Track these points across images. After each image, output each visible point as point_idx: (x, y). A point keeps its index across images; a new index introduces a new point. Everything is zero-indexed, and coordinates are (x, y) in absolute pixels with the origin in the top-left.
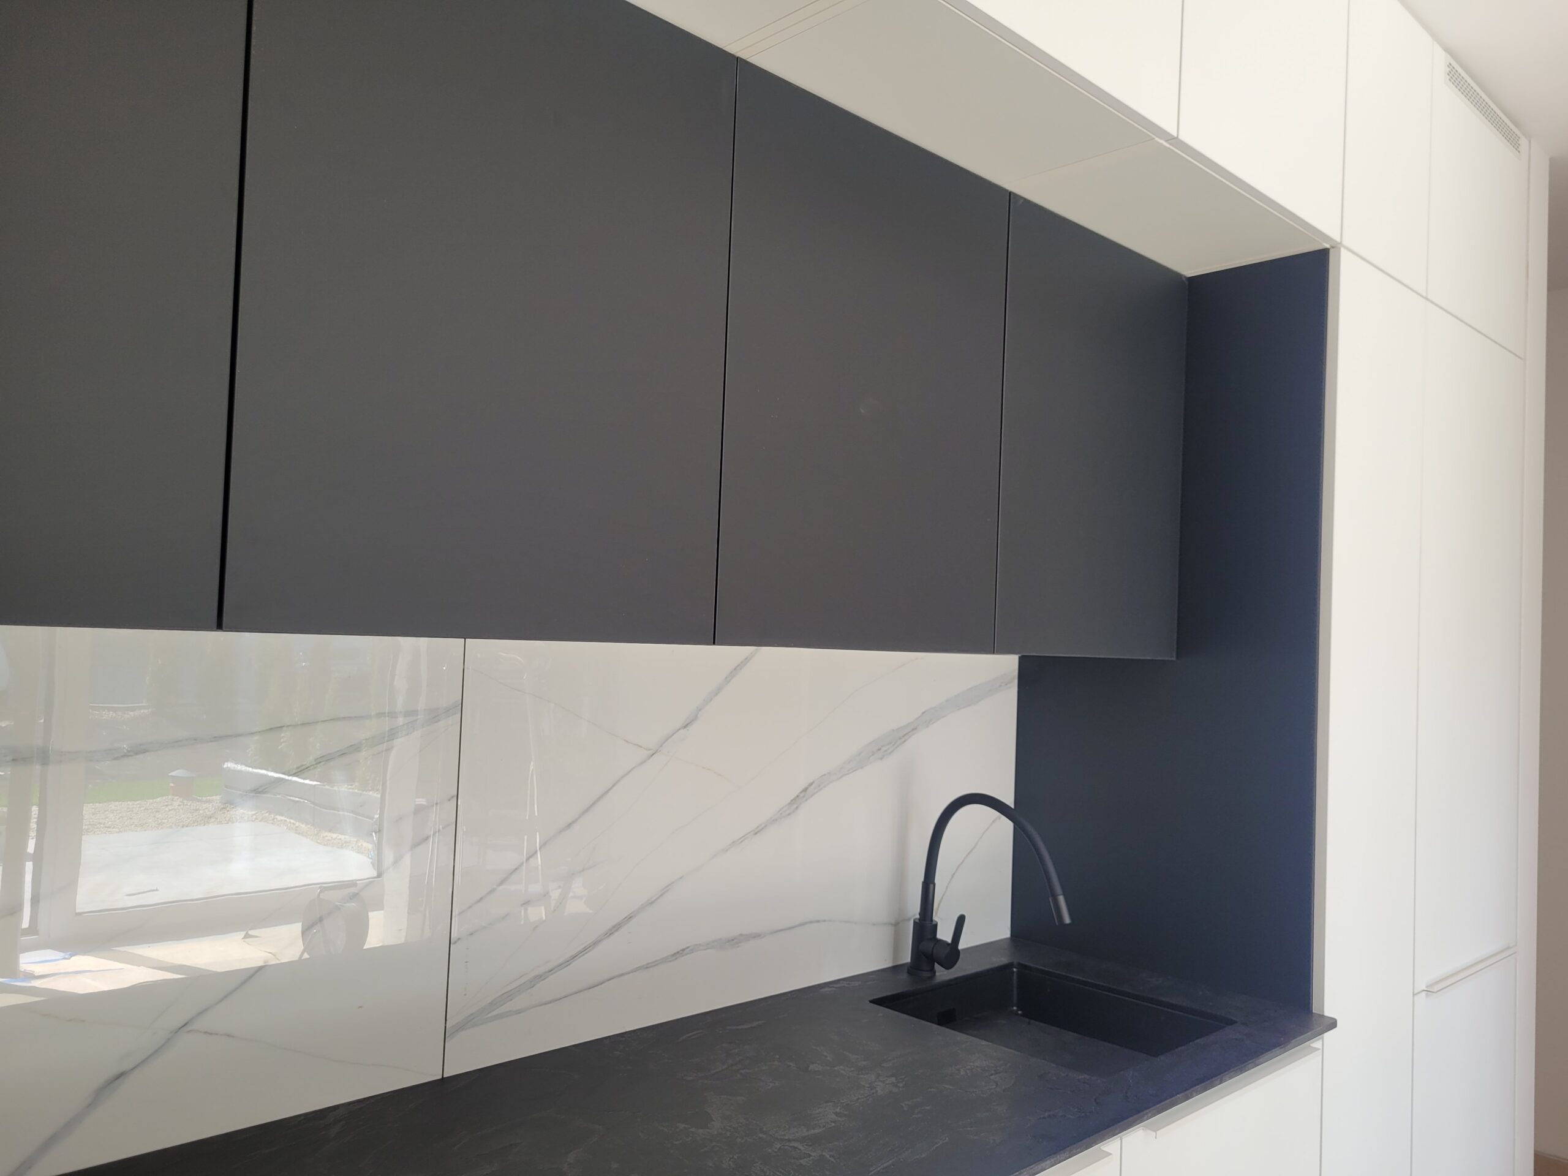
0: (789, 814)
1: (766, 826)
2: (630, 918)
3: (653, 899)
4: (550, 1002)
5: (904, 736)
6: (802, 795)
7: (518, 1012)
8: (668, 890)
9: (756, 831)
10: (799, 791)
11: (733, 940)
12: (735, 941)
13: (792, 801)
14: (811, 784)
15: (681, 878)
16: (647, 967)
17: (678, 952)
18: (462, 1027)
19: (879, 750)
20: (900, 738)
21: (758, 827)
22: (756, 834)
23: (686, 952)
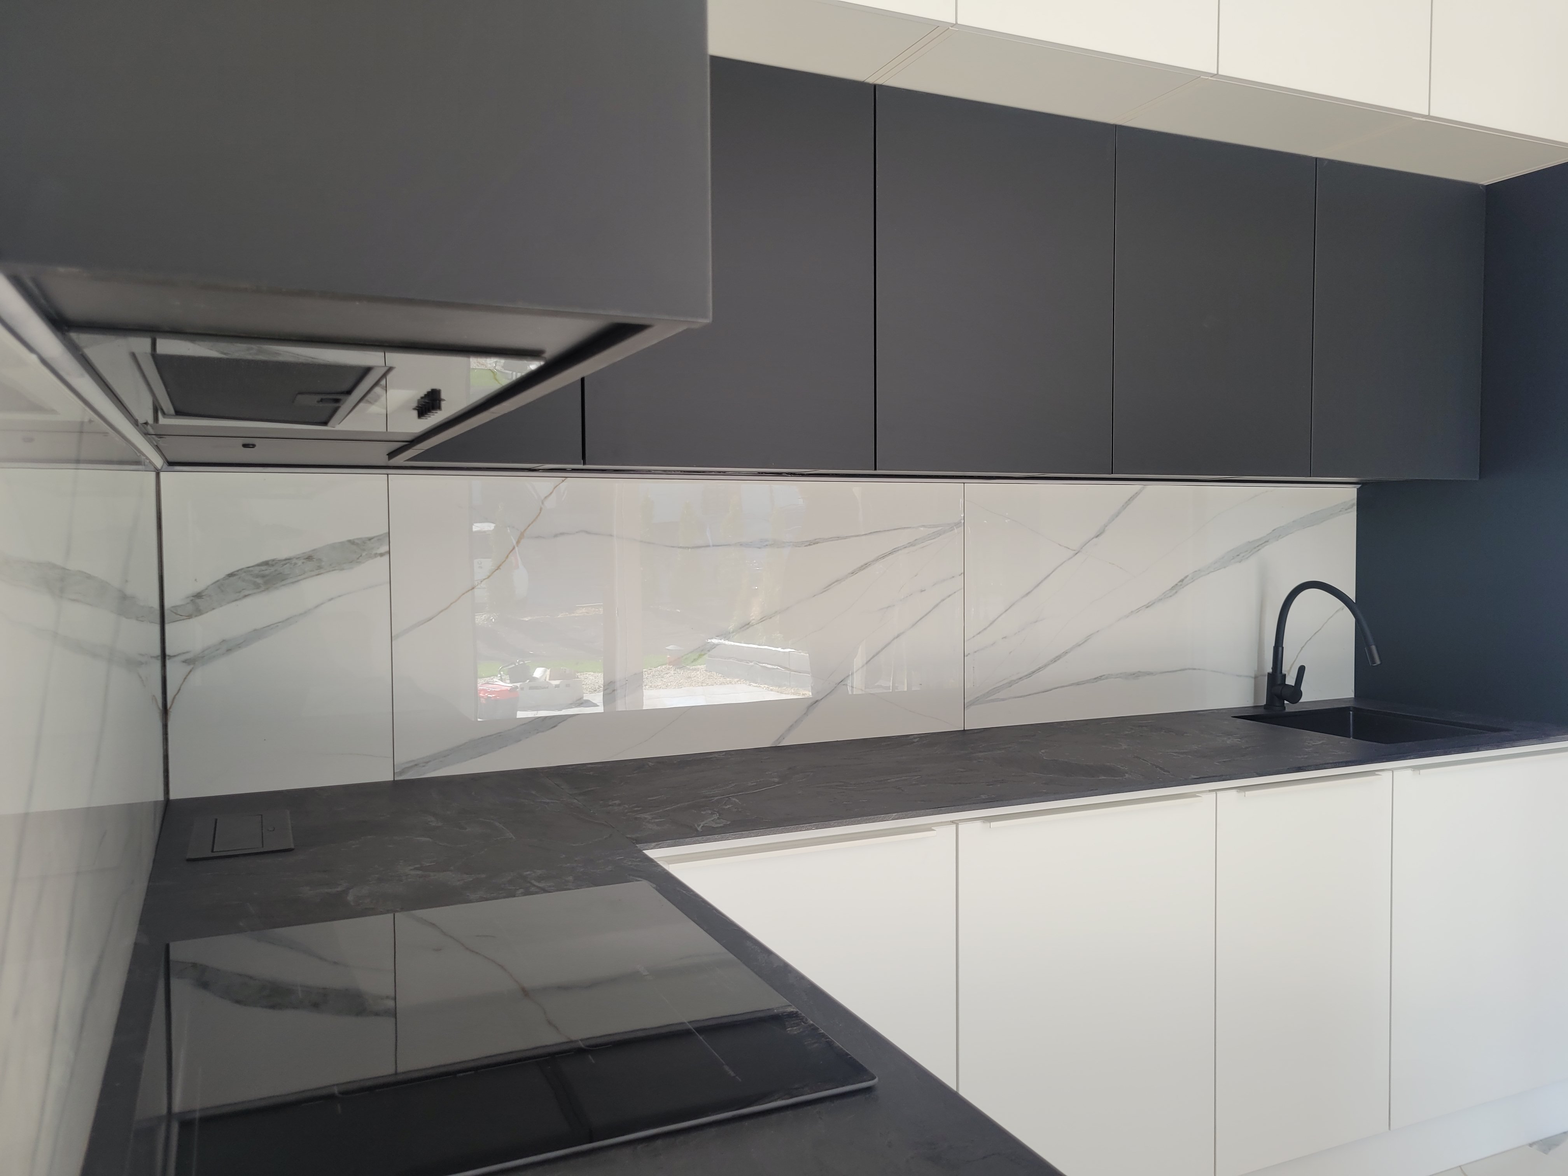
0: (1171, 596)
1: (1154, 603)
2: (1066, 653)
3: (1080, 643)
4: (1021, 697)
5: (1258, 546)
6: (1179, 584)
7: (1003, 700)
8: (1089, 639)
9: (1148, 605)
10: (1178, 581)
11: (1134, 674)
12: (1136, 675)
13: (1172, 587)
14: (1186, 577)
15: (1098, 632)
16: (1078, 684)
17: (1098, 677)
18: (973, 703)
19: (1238, 555)
20: (1255, 548)
21: (1149, 603)
22: (1147, 607)
23: (1103, 677)
